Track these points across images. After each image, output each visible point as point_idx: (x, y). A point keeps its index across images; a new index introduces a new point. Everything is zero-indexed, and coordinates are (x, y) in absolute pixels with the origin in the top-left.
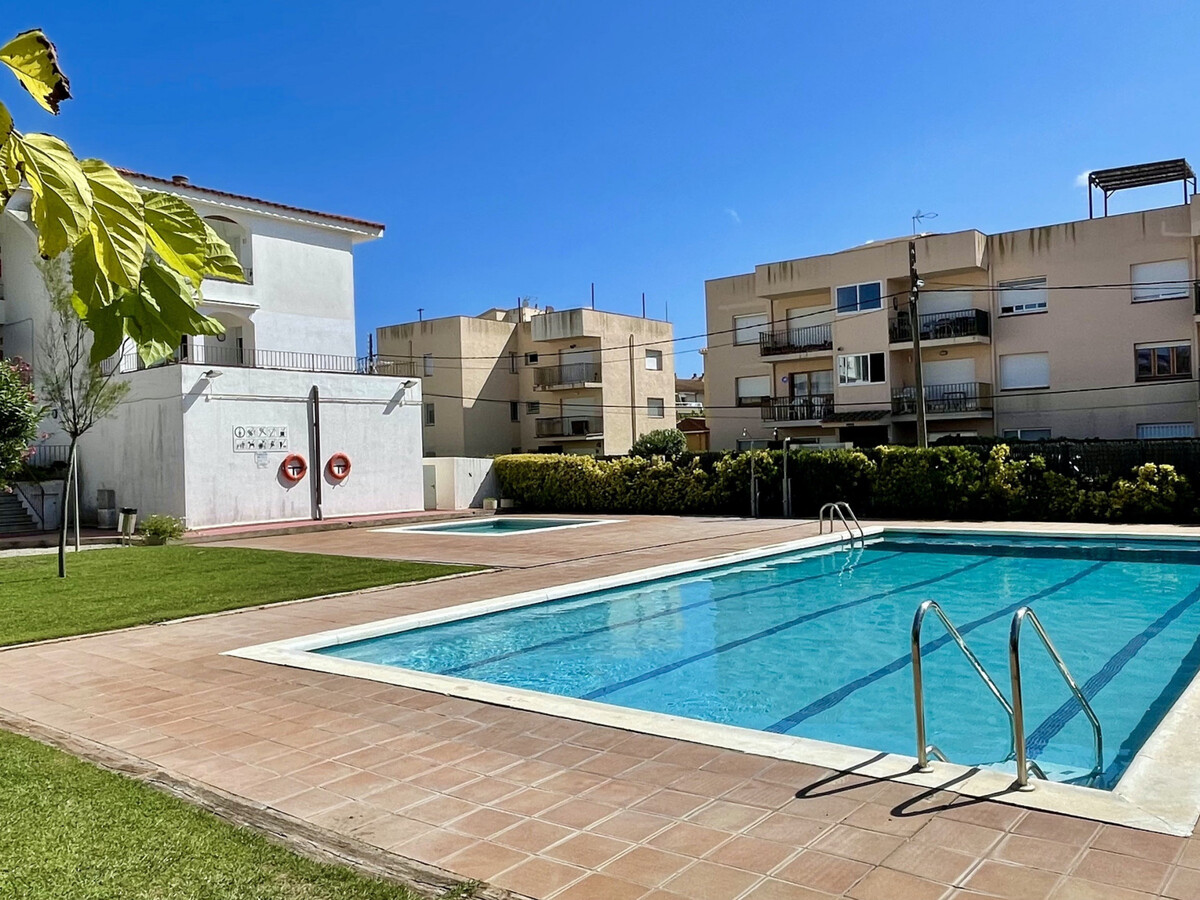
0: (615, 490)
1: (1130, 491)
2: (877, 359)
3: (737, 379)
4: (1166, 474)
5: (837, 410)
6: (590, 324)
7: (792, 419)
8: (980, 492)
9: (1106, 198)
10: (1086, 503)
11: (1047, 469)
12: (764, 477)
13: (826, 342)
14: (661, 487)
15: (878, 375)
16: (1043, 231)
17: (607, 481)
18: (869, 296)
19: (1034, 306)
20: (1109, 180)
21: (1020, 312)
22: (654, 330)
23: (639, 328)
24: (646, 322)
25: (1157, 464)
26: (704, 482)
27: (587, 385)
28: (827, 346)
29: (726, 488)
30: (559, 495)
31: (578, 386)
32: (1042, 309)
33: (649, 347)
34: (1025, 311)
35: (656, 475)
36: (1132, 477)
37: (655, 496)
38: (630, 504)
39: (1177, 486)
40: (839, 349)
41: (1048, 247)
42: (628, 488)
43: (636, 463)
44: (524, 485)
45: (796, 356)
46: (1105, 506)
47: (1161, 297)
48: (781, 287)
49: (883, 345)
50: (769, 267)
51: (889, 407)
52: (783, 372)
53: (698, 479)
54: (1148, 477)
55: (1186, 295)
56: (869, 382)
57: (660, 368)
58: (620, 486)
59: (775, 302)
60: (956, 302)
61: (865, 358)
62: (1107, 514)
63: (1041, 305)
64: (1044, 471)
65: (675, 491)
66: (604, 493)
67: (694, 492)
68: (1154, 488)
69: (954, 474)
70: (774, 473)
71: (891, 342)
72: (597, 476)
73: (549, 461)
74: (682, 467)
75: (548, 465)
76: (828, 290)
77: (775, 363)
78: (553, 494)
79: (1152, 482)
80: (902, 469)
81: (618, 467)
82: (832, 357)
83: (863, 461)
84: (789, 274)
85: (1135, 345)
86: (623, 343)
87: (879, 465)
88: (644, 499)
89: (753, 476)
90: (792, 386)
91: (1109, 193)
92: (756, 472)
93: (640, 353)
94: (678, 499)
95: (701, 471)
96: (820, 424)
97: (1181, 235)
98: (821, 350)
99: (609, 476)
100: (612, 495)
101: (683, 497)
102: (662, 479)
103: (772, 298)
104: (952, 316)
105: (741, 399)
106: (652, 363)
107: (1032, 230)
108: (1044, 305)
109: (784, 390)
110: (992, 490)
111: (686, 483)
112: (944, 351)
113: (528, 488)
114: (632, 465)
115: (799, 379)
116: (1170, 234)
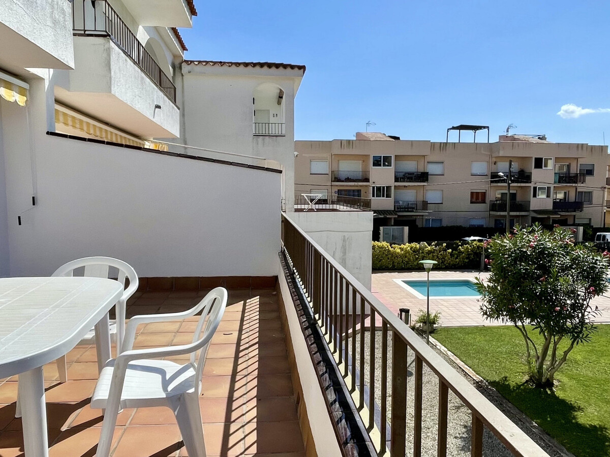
2: (389, 188)
3: (310, 190)
13: (366, 179)
15: (389, 195)
16: (445, 144)
18: (387, 161)
40: (373, 183)
41: (446, 150)
45: (353, 184)
48: (346, 151)
49: (391, 182)
50: (341, 141)
51: (393, 209)
52: (335, 189)
55: (487, 174)
56: (385, 198)
59: (333, 156)
71: (395, 182)
76: (369, 156)
82: (369, 186)
84: (351, 146)
85: (471, 190)
97: (486, 153)
98: (364, 182)
107: (441, 143)
109: (335, 197)
116: (484, 152)
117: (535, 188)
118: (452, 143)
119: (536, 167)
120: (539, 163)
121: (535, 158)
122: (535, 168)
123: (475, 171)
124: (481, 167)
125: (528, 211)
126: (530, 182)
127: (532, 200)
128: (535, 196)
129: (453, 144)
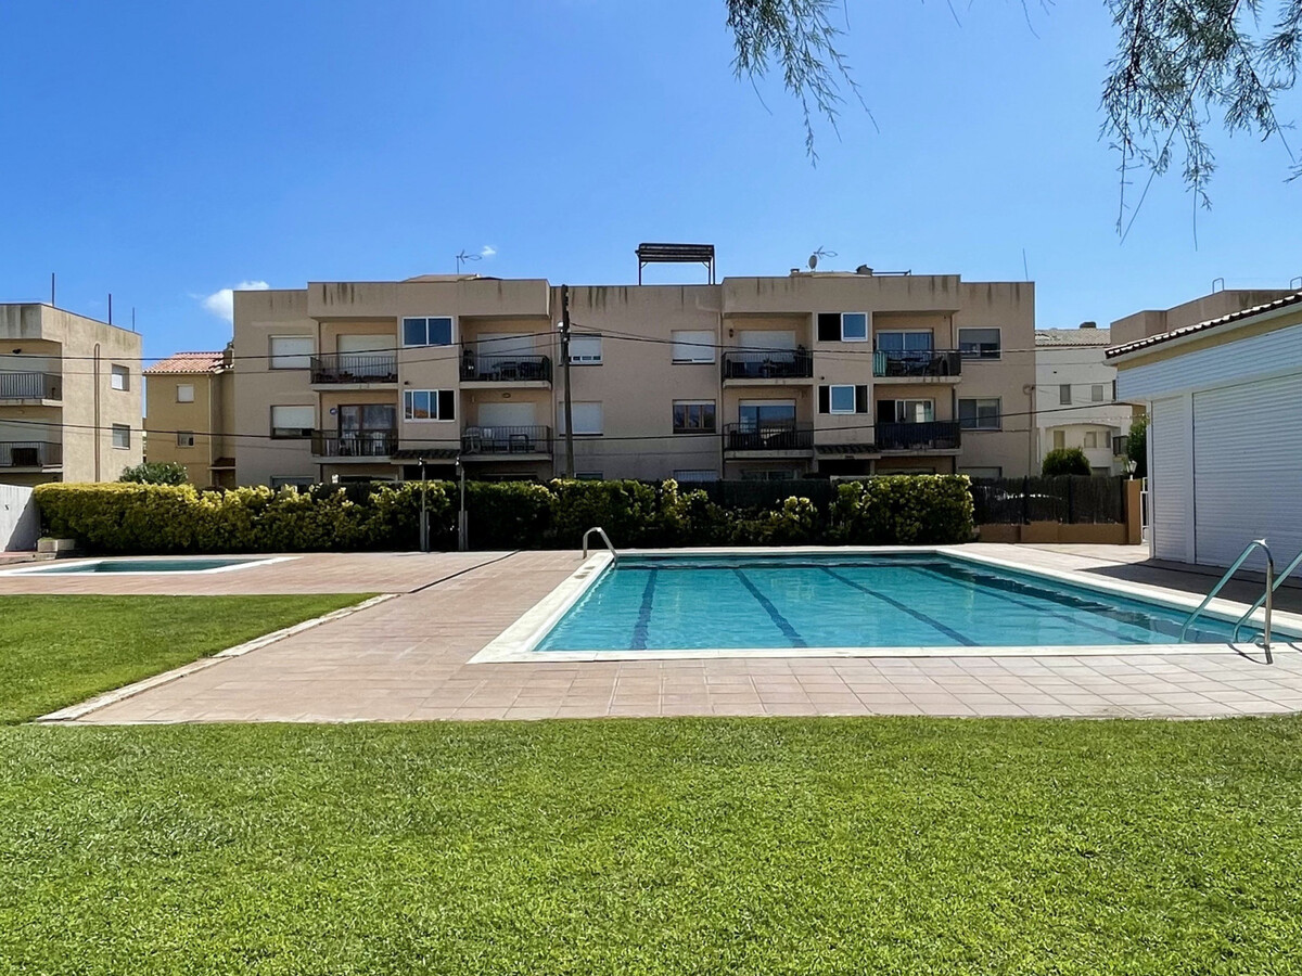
0: (234, 525)
1: (778, 519)
2: (446, 398)
3: (272, 407)
4: (805, 505)
5: (402, 446)
6: (50, 325)
7: (363, 454)
8: (656, 523)
9: (640, 268)
10: (743, 530)
11: (709, 502)
12: (435, 510)
13: (389, 374)
14: (299, 523)
15: (447, 412)
16: (601, 290)
17: (223, 516)
18: (440, 333)
19: (589, 358)
20: (648, 253)
21: (577, 362)
22: (122, 341)
23: (105, 338)
24: (112, 331)
25: (798, 497)
26: (358, 516)
27: (46, 402)
28: (393, 378)
29: (387, 522)
30: (148, 533)
31: (31, 402)
32: (596, 362)
33: (116, 362)
34: (582, 361)
35: (292, 508)
36: (778, 508)
37: (291, 532)
38: (255, 542)
39: (812, 515)
40: (406, 383)
41: (604, 305)
42: (254, 525)
43: (262, 494)
44: (90, 521)
45: (356, 386)
46: (758, 533)
47: (694, 361)
48: (338, 309)
49: (454, 384)
50: (325, 285)
51: (457, 446)
52: (331, 403)
53: (349, 513)
54: (792, 508)
55: (712, 361)
56: (437, 420)
57: (126, 388)
58: (243, 521)
59: (324, 326)
60: (521, 346)
61: (433, 394)
62: (760, 539)
63: (595, 358)
64: (706, 503)
65: (318, 526)
66: (217, 530)
67: (342, 526)
68: (796, 517)
69: (632, 506)
70: (447, 505)
71: (461, 380)
72: (207, 509)
73: (132, 491)
74: (323, 499)
75: (129, 496)
76: (394, 320)
77: (321, 392)
78: (137, 531)
79: (795, 513)
80: (585, 501)
81: (237, 498)
82: (396, 391)
83: (544, 493)
84: (349, 296)
85: (674, 400)
86: (88, 353)
87: (561, 497)
88: (276, 535)
89: (424, 508)
90: (341, 419)
91: (643, 264)
92: (426, 504)
93: (105, 367)
94: (323, 535)
95: (351, 503)
96: (389, 461)
97: (709, 309)
98: (383, 382)
99: (224, 510)
100: (231, 532)
101: (328, 533)
102: (300, 512)
103: (321, 320)
104: (520, 360)
105: (274, 429)
106: (117, 381)
107: (590, 287)
108: (599, 358)
109: (331, 423)
110: (667, 520)
111: (331, 518)
112: (506, 393)
113: (96, 526)
114: (257, 496)
115: (347, 412)
116: (701, 308)
117: (824, 391)
118: (620, 287)
119: (822, 337)
120: (830, 327)
121: (820, 315)
122: (820, 339)
123: (682, 352)
124: (699, 344)
125: (808, 445)
126: (811, 376)
127: (819, 420)
128: (824, 408)
129: (623, 290)
